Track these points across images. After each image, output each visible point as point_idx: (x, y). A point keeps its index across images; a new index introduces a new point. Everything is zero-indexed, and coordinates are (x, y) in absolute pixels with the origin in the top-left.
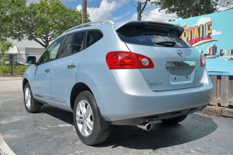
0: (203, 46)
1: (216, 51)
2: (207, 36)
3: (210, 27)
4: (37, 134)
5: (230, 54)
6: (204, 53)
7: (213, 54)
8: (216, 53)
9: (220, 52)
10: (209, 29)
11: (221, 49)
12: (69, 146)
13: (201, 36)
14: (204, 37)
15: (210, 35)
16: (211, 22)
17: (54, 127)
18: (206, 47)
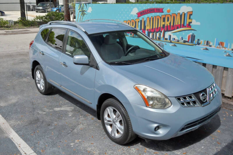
0: (183, 33)
1: (194, 40)
2: (187, 24)
3: (191, 16)
4: (38, 120)
5: (206, 44)
6: (184, 40)
7: (191, 42)
9: (198, 42)
10: (190, 18)
11: (198, 38)
13: (182, 23)
14: (185, 25)
15: (190, 24)
16: (192, 11)
17: (51, 111)
18: (186, 35)
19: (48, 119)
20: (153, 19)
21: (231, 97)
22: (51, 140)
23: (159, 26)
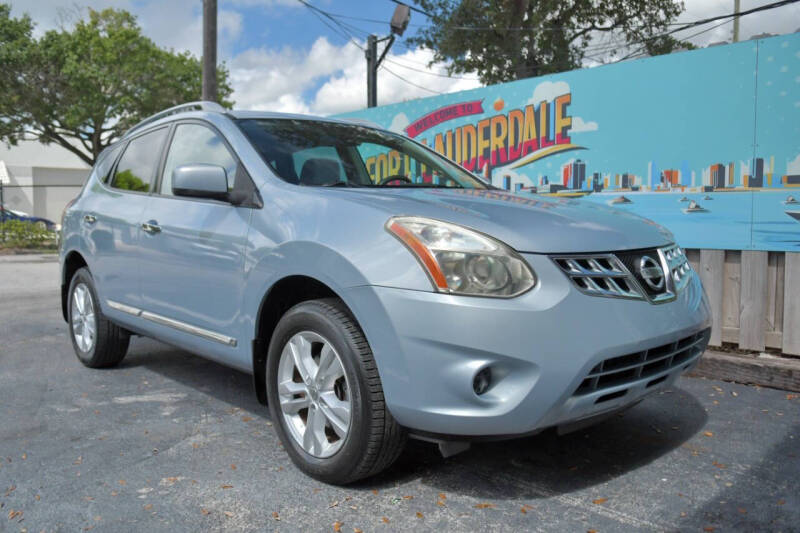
0: (548, 163)
1: (583, 178)
2: (558, 135)
3: (568, 108)
4: (42, 428)
5: (621, 186)
6: (551, 183)
7: (575, 187)
8: (583, 182)
9: (594, 182)
10: (564, 116)
11: (596, 172)
12: (144, 463)
13: (543, 133)
14: (551, 138)
15: (566, 133)
16: (570, 94)
17: (100, 404)
18: (557, 166)
19: (79, 425)
20: (454, 136)
21: (719, 344)
23: (473, 155)
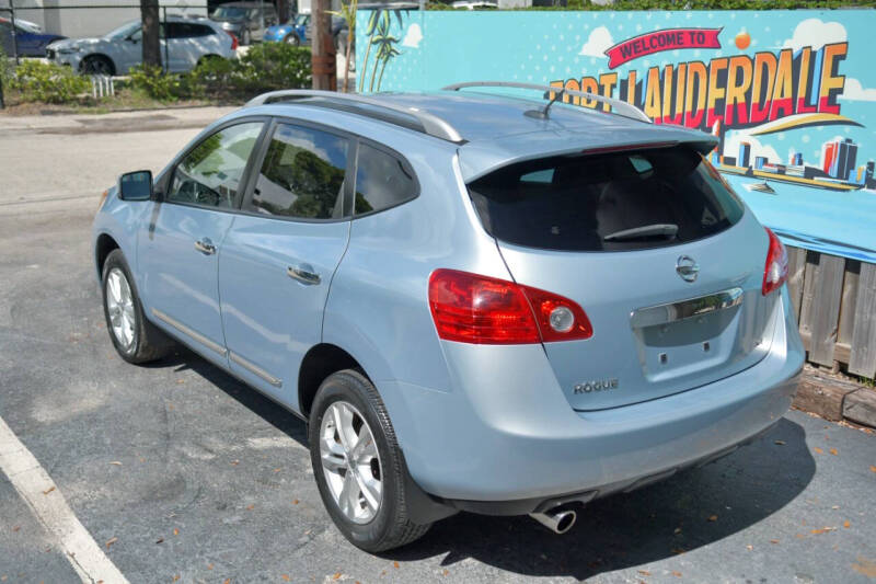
0: (805, 136)
1: (852, 166)
2: (822, 99)
3: (841, 63)
4: (180, 483)
6: (806, 164)
7: (840, 176)
8: (851, 171)
9: (867, 174)
10: (834, 73)
11: (872, 160)
12: (301, 551)
13: (801, 93)
14: (813, 102)
15: (835, 97)
16: (847, 43)
18: (818, 144)
19: (219, 482)
20: (675, 74)
22: (226, 571)
23: (700, 106)
